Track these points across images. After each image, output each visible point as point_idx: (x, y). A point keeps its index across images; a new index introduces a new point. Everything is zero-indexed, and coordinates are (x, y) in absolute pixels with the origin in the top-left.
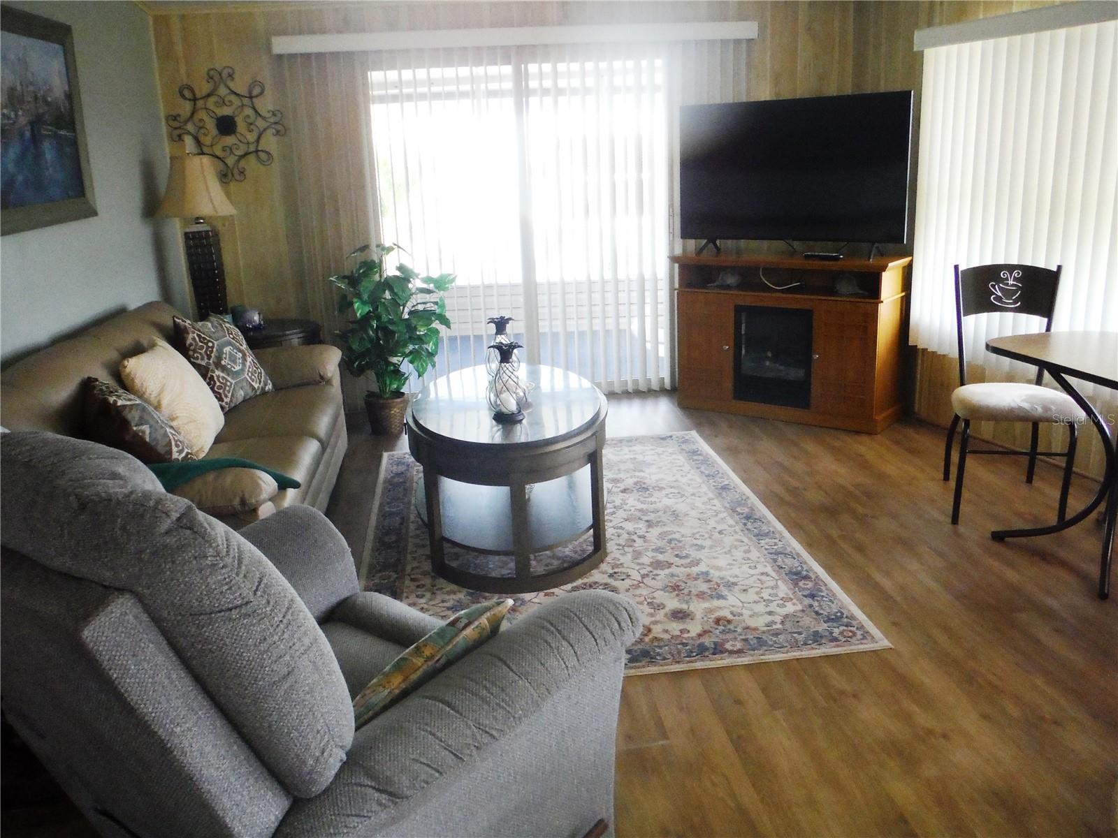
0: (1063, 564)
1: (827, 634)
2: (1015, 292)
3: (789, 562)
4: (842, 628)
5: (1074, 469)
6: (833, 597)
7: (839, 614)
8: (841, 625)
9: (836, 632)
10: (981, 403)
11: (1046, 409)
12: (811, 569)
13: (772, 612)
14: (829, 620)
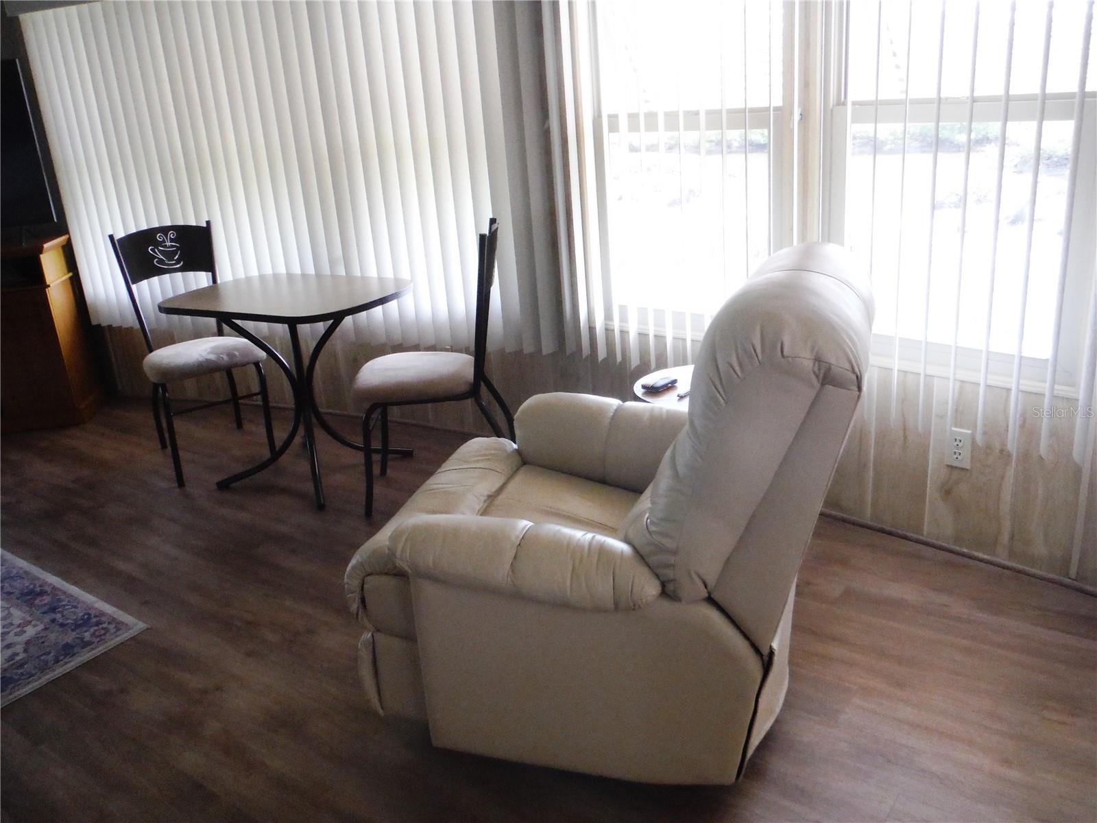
0: (284, 491)
1: (78, 641)
2: (174, 253)
3: (18, 584)
4: (92, 630)
5: (271, 404)
6: (75, 602)
7: (86, 617)
8: (91, 627)
9: (87, 636)
10: (172, 365)
11: (230, 355)
12: (44, 584)
13: (11, 644)
14: (77, 626)
